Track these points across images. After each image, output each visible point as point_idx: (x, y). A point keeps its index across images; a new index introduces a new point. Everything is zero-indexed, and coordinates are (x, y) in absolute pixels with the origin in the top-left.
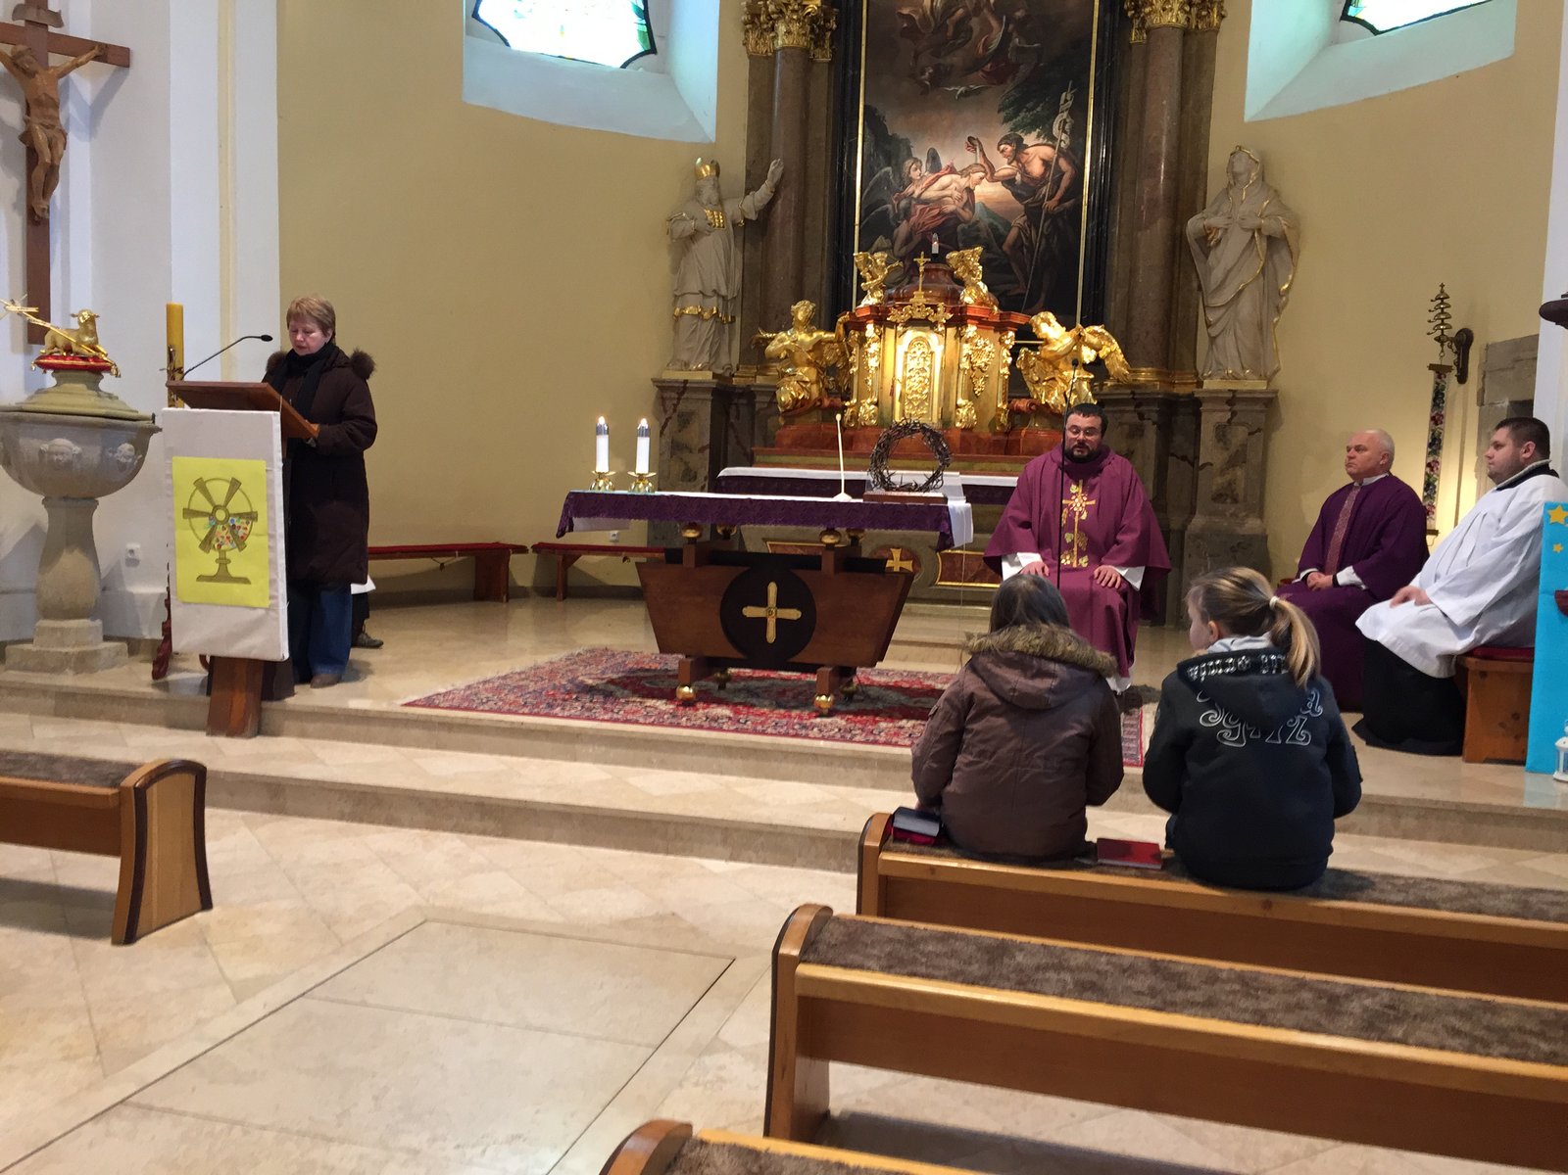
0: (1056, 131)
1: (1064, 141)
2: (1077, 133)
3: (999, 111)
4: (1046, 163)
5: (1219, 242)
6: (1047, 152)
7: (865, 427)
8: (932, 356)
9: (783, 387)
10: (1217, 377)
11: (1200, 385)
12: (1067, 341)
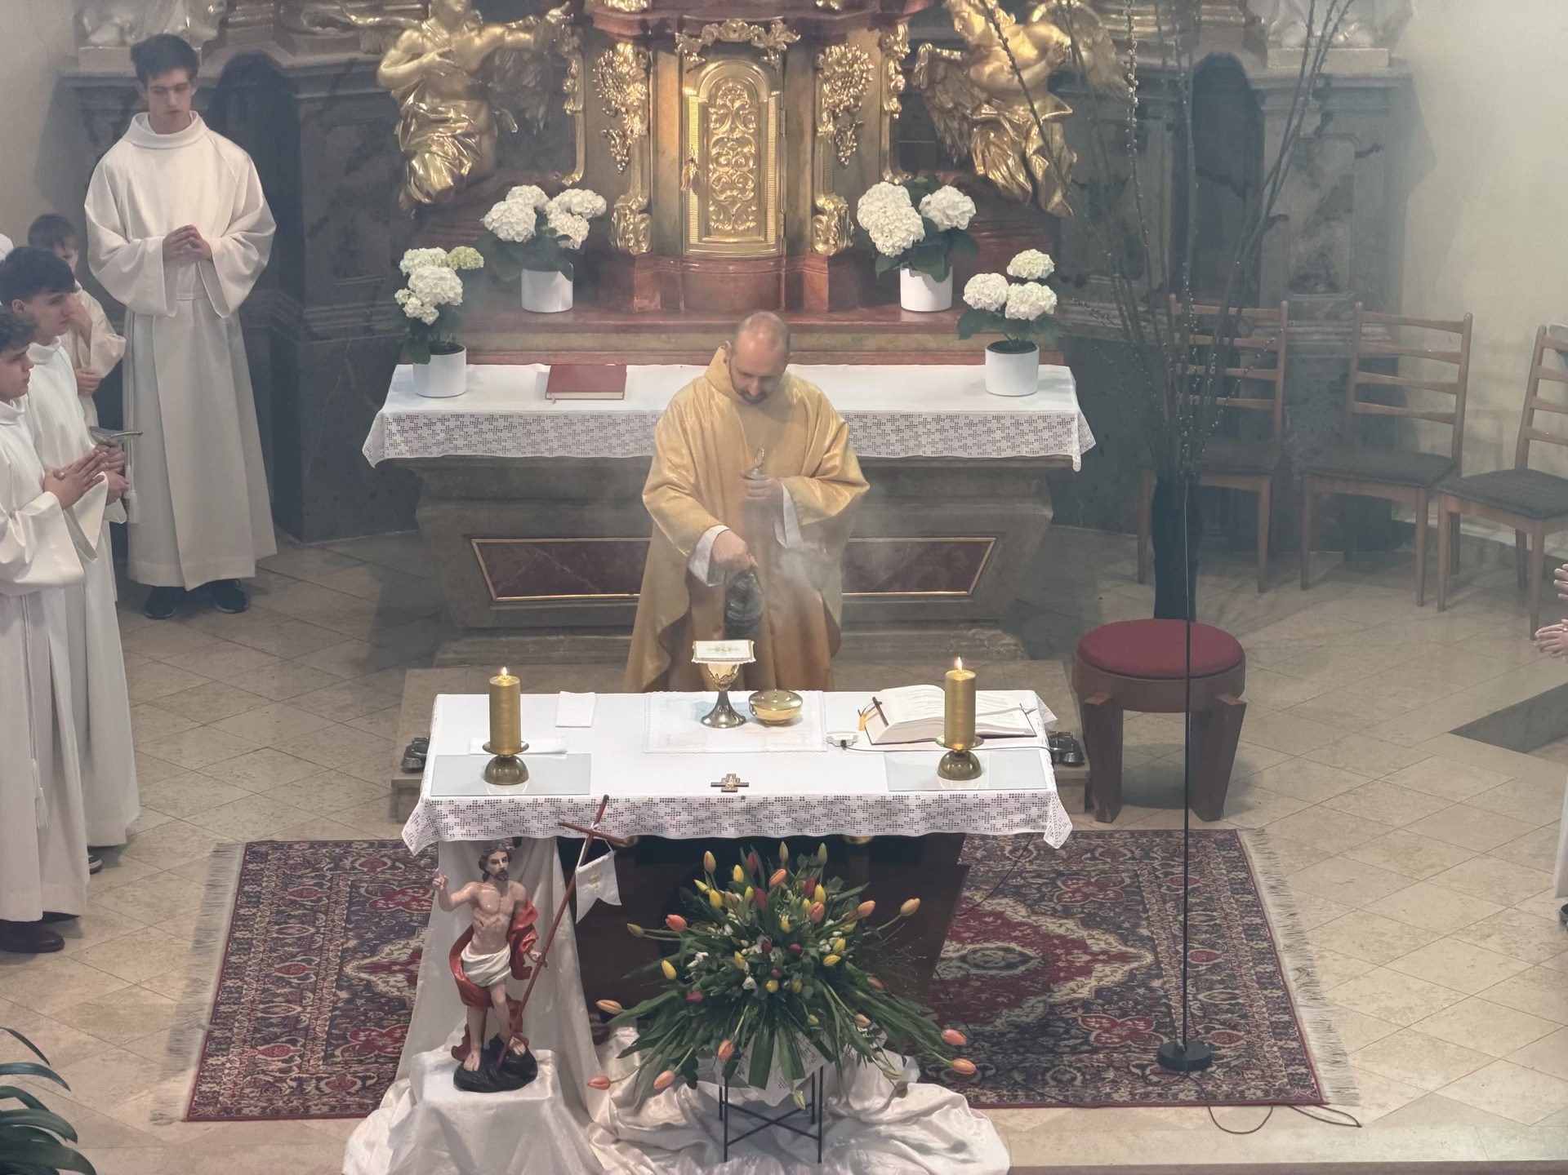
7: (627, 258)
8: (760, 111)
9: (425, 146)
10: (1294, 38)
11: (1255, 38)
12: (1028, 51)
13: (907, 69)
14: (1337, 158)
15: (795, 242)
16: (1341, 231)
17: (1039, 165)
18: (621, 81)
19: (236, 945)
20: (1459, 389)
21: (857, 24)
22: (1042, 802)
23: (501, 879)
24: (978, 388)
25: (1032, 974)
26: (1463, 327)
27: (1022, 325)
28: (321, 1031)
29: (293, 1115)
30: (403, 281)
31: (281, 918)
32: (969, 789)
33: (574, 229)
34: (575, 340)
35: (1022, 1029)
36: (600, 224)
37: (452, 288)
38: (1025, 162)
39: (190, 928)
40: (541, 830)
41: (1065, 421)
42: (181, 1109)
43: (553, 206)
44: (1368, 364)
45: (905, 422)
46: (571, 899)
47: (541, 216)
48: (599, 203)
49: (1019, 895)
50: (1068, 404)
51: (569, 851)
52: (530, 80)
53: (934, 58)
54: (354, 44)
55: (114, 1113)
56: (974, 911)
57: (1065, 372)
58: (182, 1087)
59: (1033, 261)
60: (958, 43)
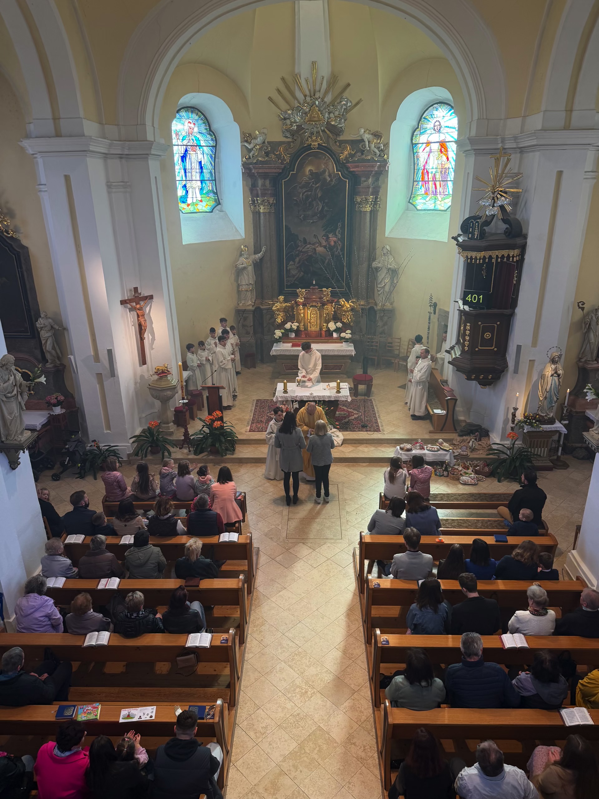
0: (337, 233)
1: (339, 236)
2: (343, 234)
3: (322, 227)
4: (335, 242)
5: (380, 270)
6: (335, 239)
7: (301, 330)
8: (317, 313)
9: (278, 318)
10: (380, 304)
11: (376, 304)
12: (349, 306)
13: (334, 308)
14: (385, 318)
15: (321, 329)
16: (386, 327)
17: (350, 320)
18: (300, 310)
19: (255, 411)
20: (399, 346)
21: (328, 303)
22: (348, 396)
23: (285, 405)
24: (342, 346)
25: (347, 416)
26: (400, 339)
27: (347, 339)
28: (264, 421)
29: (261, 431)
30: (275, 334)
31: (260, 408)
32: (340, 395)
33: (295, 328)
34: (295, 341)
35: (346, 422)
36: (298, 327)
37: (281, 335)
38: (348, 319)
39: (250, 409)
40: (289, 399)
41: (352, 350)
42: (248, 431)
43: (292, 325)
44: (389, 343)
45: (333, 350)
46: (293, 407)
47: (291, 326)
48: (298, 324)
49: (346, 406)
50: (353, 349)
51: (293, 401)
52: (290, 310)
53: (338, 307)
54: (270, 305)
55: (241, 431)
56: (340, 408)
57: (352, 344)
58: (248, 428)
59: (349, 331)
60: (340, 305)
